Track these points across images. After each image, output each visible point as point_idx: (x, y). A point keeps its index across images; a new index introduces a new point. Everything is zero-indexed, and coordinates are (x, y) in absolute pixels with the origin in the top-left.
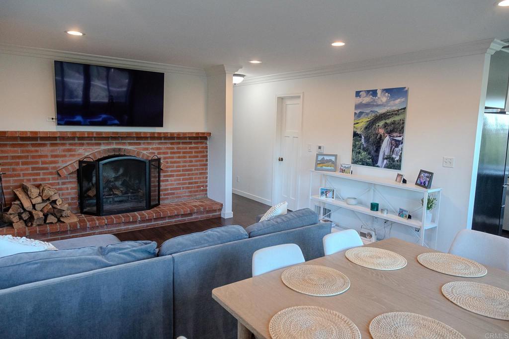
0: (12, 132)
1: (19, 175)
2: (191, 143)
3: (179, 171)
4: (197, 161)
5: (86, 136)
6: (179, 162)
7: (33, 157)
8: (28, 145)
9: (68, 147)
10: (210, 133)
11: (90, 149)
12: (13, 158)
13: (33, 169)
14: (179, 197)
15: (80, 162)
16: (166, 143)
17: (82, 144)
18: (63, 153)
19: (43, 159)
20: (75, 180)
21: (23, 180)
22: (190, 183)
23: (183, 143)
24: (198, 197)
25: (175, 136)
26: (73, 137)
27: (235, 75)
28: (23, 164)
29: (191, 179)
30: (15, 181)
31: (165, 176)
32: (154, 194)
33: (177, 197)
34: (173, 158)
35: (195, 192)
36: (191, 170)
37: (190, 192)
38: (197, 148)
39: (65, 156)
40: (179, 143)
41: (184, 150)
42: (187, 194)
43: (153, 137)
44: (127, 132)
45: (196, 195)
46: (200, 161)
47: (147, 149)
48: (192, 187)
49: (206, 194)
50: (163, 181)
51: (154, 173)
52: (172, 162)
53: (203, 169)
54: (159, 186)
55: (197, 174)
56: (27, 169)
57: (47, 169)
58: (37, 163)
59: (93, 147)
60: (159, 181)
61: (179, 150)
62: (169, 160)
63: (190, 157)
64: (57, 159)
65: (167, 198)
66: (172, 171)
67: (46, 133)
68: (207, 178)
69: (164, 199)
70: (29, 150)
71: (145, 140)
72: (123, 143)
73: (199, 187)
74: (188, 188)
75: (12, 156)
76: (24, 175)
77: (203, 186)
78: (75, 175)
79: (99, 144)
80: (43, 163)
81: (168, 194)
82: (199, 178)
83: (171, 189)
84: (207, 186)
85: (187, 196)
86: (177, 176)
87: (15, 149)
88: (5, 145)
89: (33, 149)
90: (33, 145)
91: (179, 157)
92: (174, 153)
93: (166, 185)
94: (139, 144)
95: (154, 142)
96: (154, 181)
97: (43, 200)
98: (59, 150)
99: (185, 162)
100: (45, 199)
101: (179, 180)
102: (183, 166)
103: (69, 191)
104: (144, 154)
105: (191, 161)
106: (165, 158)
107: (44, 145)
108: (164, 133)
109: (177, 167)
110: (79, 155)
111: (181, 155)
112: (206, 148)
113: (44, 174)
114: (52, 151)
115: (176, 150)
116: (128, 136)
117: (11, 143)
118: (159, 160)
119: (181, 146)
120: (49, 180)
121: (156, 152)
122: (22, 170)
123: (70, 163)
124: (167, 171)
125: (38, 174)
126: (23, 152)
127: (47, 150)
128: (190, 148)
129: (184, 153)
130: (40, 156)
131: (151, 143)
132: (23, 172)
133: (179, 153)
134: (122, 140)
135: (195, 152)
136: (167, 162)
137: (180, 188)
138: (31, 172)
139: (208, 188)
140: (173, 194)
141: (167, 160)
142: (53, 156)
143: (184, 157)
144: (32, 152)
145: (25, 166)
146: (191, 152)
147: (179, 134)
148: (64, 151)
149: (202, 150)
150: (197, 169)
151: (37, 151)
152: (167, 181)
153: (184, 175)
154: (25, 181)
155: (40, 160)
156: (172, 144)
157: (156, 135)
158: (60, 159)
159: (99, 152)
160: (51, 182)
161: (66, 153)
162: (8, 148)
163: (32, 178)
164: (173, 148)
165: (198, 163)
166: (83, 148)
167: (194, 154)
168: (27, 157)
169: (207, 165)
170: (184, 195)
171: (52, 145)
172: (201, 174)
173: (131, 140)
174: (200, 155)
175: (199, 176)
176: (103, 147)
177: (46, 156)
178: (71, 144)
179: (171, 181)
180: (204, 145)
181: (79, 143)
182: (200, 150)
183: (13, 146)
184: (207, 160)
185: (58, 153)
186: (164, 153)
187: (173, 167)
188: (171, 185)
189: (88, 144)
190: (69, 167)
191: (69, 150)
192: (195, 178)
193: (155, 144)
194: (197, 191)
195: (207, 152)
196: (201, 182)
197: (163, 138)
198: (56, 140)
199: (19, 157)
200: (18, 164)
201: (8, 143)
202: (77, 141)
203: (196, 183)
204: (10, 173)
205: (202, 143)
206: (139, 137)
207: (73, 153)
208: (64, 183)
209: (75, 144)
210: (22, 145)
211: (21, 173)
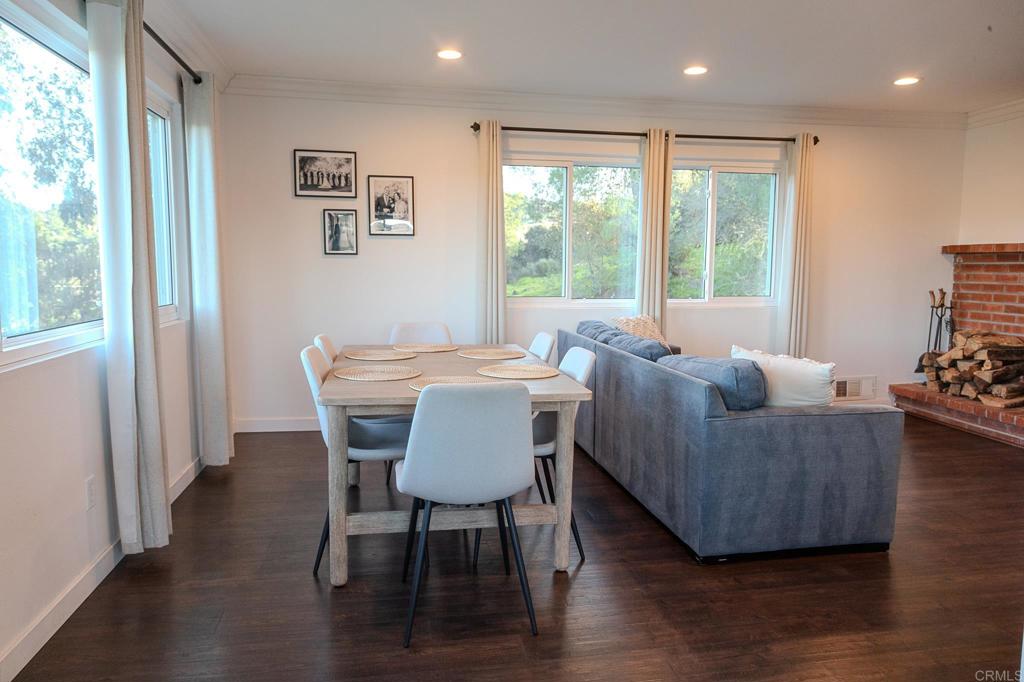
0: (974, 246)
1: (987, 317)
7: (1010, 288)
8: (1005, 267)
12: (987, 287)
13: (1008, 309)
21: (991, 326)
28: (997, 298)
30: (984, 325)
56: (999, 309)
58: (1013, 299)
67: (1016, 245)
70: (1006, 276)
75: (985, 285)
76: (996, 317)
87: (991, 273)
88: (978, 267)
89: (1010, 274)
90: (1013, 268)
117: (984, 263)
122: (993, 309)
125: (1012, 319)
126: (998, 278)
130: (1019, 288)
132: (995, 313)
138: (1003, 314)
144: (1009, 279)
145: (998, 304)
151: (1015, 278)
154: (995, 327)
155: (1017, 295)
162: (983, 273)
168: (1000, 288)
199: (993, 288)
200: (989, 298)
210: (997, 268)
211: (992, 313)
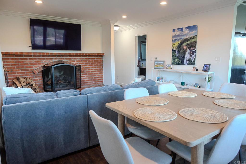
0: (11, 53)
1: (15, 73)
2: (95, 59)
3: (90, 72)
4: (98, 67)
5: (46, 54)
6: (89, 68)
7: (21, 65)
8: (19, 59)
9: (37, 60)
10: (104, 54)
11: (47, 61)
12: (12, 65)
13: (22, 70)
14: (90, 84)
15: (43, 67)
16: (83, 59)
17: (44, 59)
18: (35, 63)
19: (26, 66)
20: (41, 76)
21: (17, 75)
22: (95, 78)
23: (91, 59)
24: (99, 84)
25: (87, 55)
26: (40, 55)
27: (115, 26)
28: (17, 68)
29: (95, 76)
30: (14, 76)
31: (83, 74)
32: (78, 83)
33: (89, 84)
34: (86, 65)
35: (97, 82)
36: (95, 71)
37: (95, 82)
38: (98, 61)
39: (36, 64)
40: (89, 59)
41: (92, 62)
42: (94, 83)
43: (77, 55)
44: (65, 53)
45: (98, 84)
46: (99, 67)
47: (74, 61)
48: (96, 80)
49: (103, 83)
50: (82, 77)
51: (78, 73)
52: (86, 68)
53: (101, 71)
54: (80, 79)
55: (98, 73)
56: (19, 70)
57: (28, 70)
58: (23, 67)
59: (49, 60)
60: (80, 77)
61: (89, 62)
62: (85, 67)
63: (94, 65)
64: (32, 66)
65: (85, 85)
66: (86, 72)
67: (27, 53)
68: (103, 75)
69: (83, 85)
70: (19, 61)
71: (73, 57)
72: (63, 58)
73: (99, 80)
74: (94, 80)
75: (12, 64)
76: (18, 73)
77: (101, 79)
78: (41, 73)
79: (52, 59)
80: (26, 67)
81: (84, 83)
82: (99, 75)
83: (86, 80)
84: (103, 79)
85: (94, 84)
86: (89, 74)
87: (13, 61)
88: (8, 59)
89: (21, 61)
90: (21, 59)
91: (89, 65)
92: (87, 63)
93: (84, 79)
94: (70, 59)
95: (77, 58)
96: (78, 76)
97: (26, 84)
98: (33, 61)
99: (92, 67)
100: (27, 83)
101: (90, 76)
102: (92, 70)
103: (39, 81)
104: (73, 63)
105: (95, 67)
106: (83, 66)
107: (26, 59)
108: (82, 54)
109: (89, 70)
110: (42, 64)
111: (90, 64)
112: (102, 61)
113: (27, 73)
114: (30, 62)
115: (88, 62)
116: (65, 55)
117: (11, 58)
118: (80, 66)
119: (90, 60)
120: (29, 76)
121: (79, 63)
122: (16, 71)
123: (38, 68)
124: (84, 72)
125: (24, 73)
126: (16, 62)
127: (27, 61)
128: (95, 61)
129: (92, 63)
130: (25, 64)
131: (76, 58)
132: (17, 72)
133: (89, 63)
134: (62, 57)
135: (97, 63)
136: (84, 68)
137: (90, 80)
138: (20, 72)
139: (103, 80)
140: (87, 83)
141: (84, 67)
142: (30, 64)
143: (92, 65)
144: (21, 62)
145: (18, 69)
146: (95, 63)
147: (89, 54)
148: (35, 62)
149: (100, 62)
150: (98, 71)
151: (23, 62)
152: (84, 76)
153: (92, 74)
154: (18, 76)
155: (24, 66)
156: (86, 59)
157: (78, 55)
158: (34, 66)
159: (52, 62)
160: (30, 76)
161: (37, 63)
162: (10, 60)
163: (21, 74)
164: (86, 61)
165: (99, 68)
166: (44, 60)
167: (96, 64)
168: (18, 65)
169: (103, 69)
170: (92, 83)
171: (30, 59)
172: (100, 73)
173: (66, 57)
174: (99, 64)
175: (99, 74)
176: (54, 60)
177: (27, 64)
178: (38, 59)
179: (86, 77)
180: (101, 60)
181: (42, 58)
182: (99, 62)
183: (12, 59)
184: (103, 67)
185: (33, 63)
186: (82, 63)
187: (87, 70)
188: (86, 78)
189: (46, 58)
190: (38, 69)
191: (38, 62)
192: (97, 75)
193: (78, 59)
194: (98, 82)
195: (103, 63)
196: (100, 77)
197: (81, 56)
198: (32, 57)
199: (15, 65)
200: (14, 68)
201: (10, 58)
202: (41, 57)
203: (98, 78)
204: (11, 72)
205: (100, 59)
206: (70, 55)
207: (40, 63)
208: (36, 77)
209: (40, 59)
210: (16, 59)
211: (16, 72)
